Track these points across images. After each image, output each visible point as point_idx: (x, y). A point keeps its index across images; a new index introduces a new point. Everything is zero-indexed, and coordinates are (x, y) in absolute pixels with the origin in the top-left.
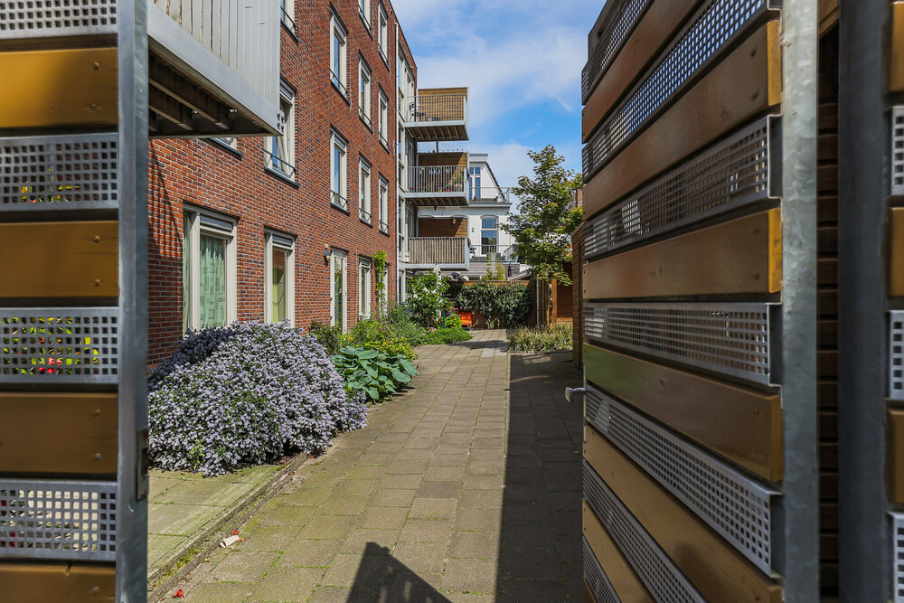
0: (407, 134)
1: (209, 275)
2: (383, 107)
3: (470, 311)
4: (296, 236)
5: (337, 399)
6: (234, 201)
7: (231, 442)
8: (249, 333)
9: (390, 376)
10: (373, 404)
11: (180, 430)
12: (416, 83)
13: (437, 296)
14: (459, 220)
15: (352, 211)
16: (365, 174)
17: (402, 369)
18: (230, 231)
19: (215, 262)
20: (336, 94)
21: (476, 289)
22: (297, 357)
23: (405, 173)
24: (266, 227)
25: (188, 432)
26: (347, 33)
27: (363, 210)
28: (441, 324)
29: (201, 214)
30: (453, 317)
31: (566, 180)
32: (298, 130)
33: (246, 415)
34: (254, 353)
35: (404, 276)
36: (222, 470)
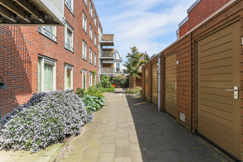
0: (100, 44)
1: (47, 75)
2: (95, 37)
3: (114, 84)
4: (73, 66)
5: (84, 115)
6: (55, 55)
7: (43, 138)
8: (54, 94)
9: (99, 103)
10: (95, 112)
11: (22, 134)
12: (102, 33)
13: (107, 81)
14: (112, 64)
15: (88, 60)
16: (91, 52)
17: (102, 101)
18: (54, 64)
19: (49, 72)
20: (84, 32)
21: (116, 79)
22: (71, 102)
23: (100, 53)
24: (65, 63)
25: (26, 135)
26: (87, 18)
27: (90, 61)
28: (109, 87)
29: (44, 58)
30: (111, 86)
31: (138, 54)
32: (74, 39)
33: (50, 127)
34: (55, 102)
35: (100, 76)
36: (40, 149)
